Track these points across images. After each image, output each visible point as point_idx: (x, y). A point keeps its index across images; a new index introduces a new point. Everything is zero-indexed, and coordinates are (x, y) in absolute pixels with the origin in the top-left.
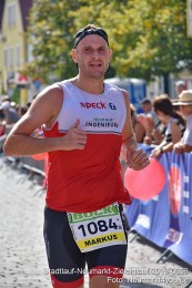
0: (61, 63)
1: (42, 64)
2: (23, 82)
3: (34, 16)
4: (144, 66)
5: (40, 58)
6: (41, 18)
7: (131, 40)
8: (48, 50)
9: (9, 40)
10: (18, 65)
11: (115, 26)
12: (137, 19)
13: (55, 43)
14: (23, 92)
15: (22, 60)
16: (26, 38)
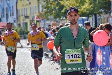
1: (46, 12)
2: (38, 20)
4: (88, 12)
5: (45, 10)
7: (82, 2)
8: (49, 7)
9: (32, 3)
10: (36, 13)
13: (51, 4)
14: (38, 23)
15: (37, 11)
16: (39, 3)
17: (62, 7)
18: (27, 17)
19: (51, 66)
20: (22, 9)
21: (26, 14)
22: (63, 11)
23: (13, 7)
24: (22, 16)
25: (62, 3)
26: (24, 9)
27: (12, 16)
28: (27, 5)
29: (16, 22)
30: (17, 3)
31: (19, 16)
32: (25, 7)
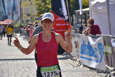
9: (33, 4)
20: (25, 9)
21: (28, 12)
23: (17, 6)
24: (25, 14)
26: (27, 8)
27: (17, 15)
28: (29, 5)
29: (20, 19)
30: (21, 3)
31: (23, 14)
32: (28, 7)
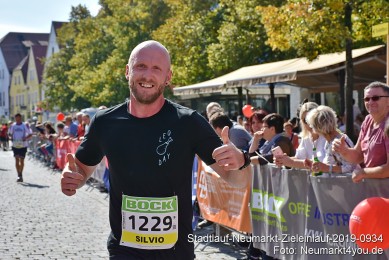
0: (60, 101)
1: (50, 101)
2: (39, 111)
3: (45, 75)
4: (107, 101)
5: (49, 98)
6: (49, 76)
7: (100, 87)
8: (53, 93)
9: (31, 88)
11: (90, 79)
12: (103, 75)
13: (57, 89)
14: (39, 117)
15: (38, 99)
16: (40, 88)
17: (72, 94)
18: (23, 108)
19: (49, 177)
20: (17, 97)
21: (22, 103)
22: (73, 99)
23: (4, 93)
24: (17, 106)
25: (72, 87)
26: (20, 96)
28: (23, 91)
29: (8, 114)
30: (10, 87)
31: (13, 106)
